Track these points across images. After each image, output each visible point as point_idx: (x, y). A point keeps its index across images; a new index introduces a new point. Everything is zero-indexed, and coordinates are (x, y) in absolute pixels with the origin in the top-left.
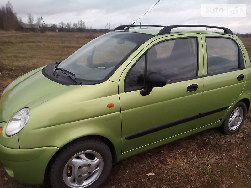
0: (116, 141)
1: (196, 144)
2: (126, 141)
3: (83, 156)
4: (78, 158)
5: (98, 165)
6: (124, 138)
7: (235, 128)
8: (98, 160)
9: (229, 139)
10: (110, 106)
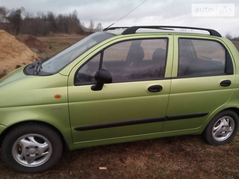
0: (65, 130)
1: (170, 149)
2: (76, 131)
3: (32, 139)
4: (27, 139)
5: (47, 150)
6: (73, 128)
7: (223, 139)
8: (47, 145)
9: (211, 149)
10: (58, 97)
